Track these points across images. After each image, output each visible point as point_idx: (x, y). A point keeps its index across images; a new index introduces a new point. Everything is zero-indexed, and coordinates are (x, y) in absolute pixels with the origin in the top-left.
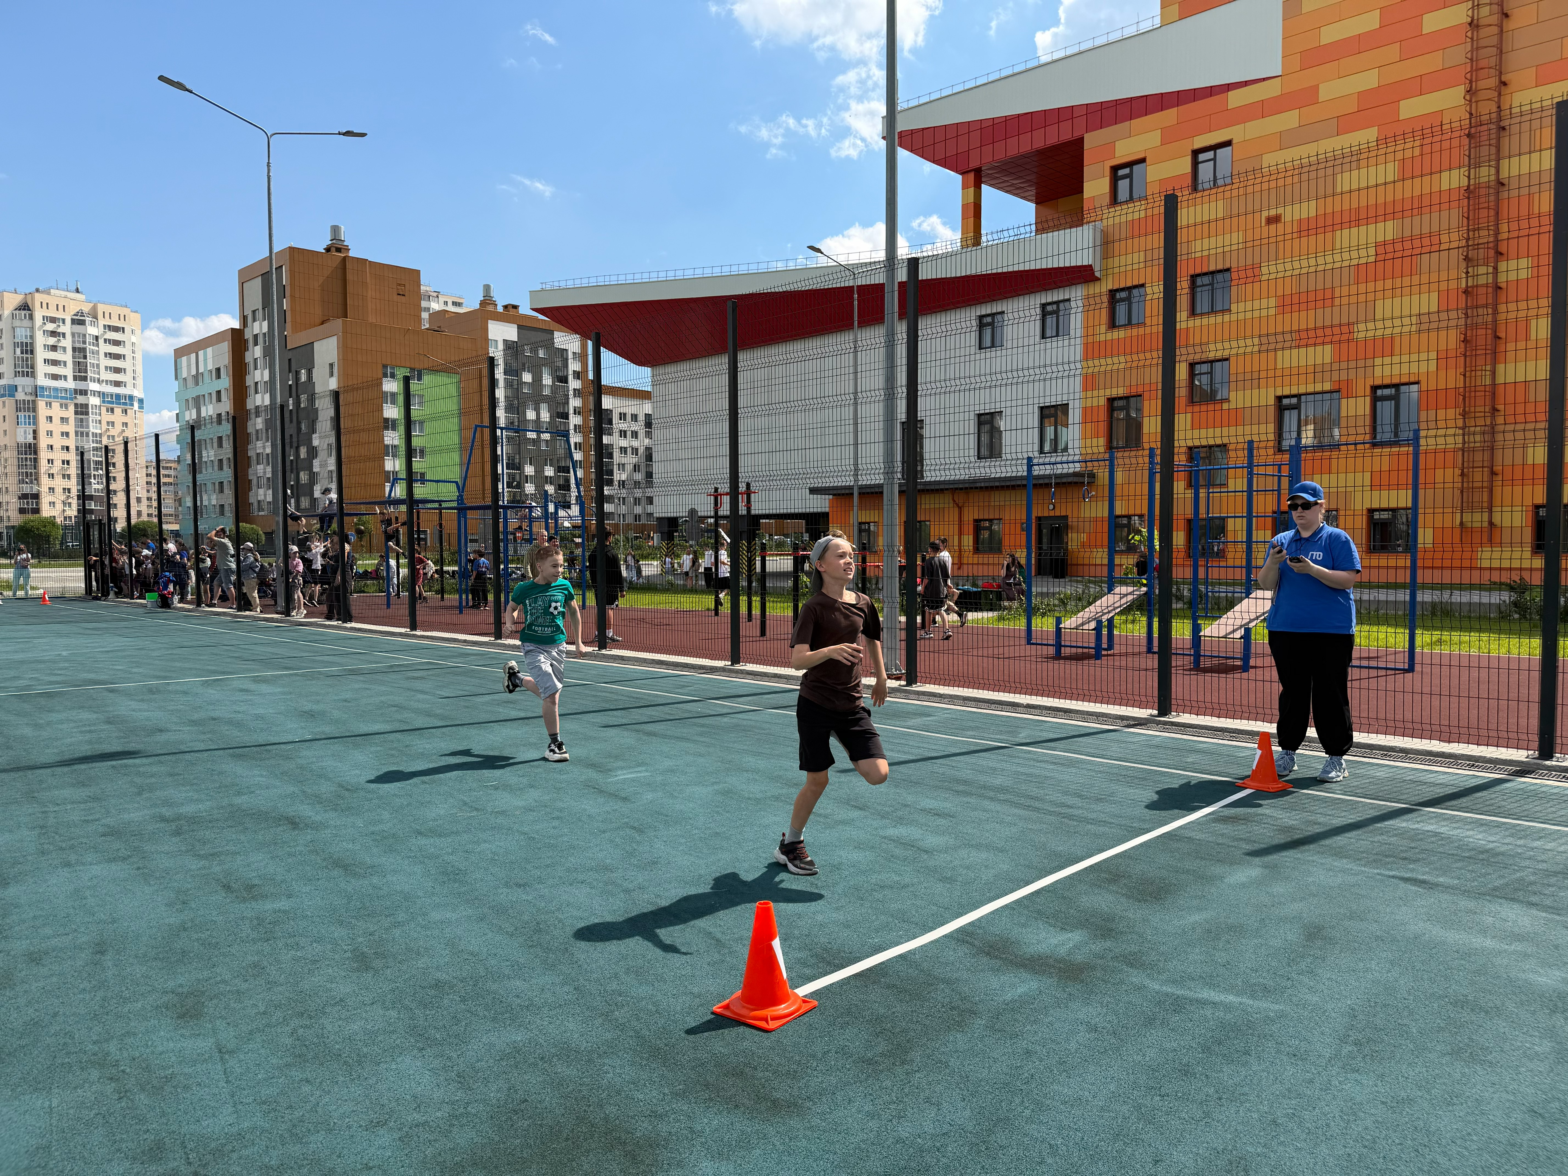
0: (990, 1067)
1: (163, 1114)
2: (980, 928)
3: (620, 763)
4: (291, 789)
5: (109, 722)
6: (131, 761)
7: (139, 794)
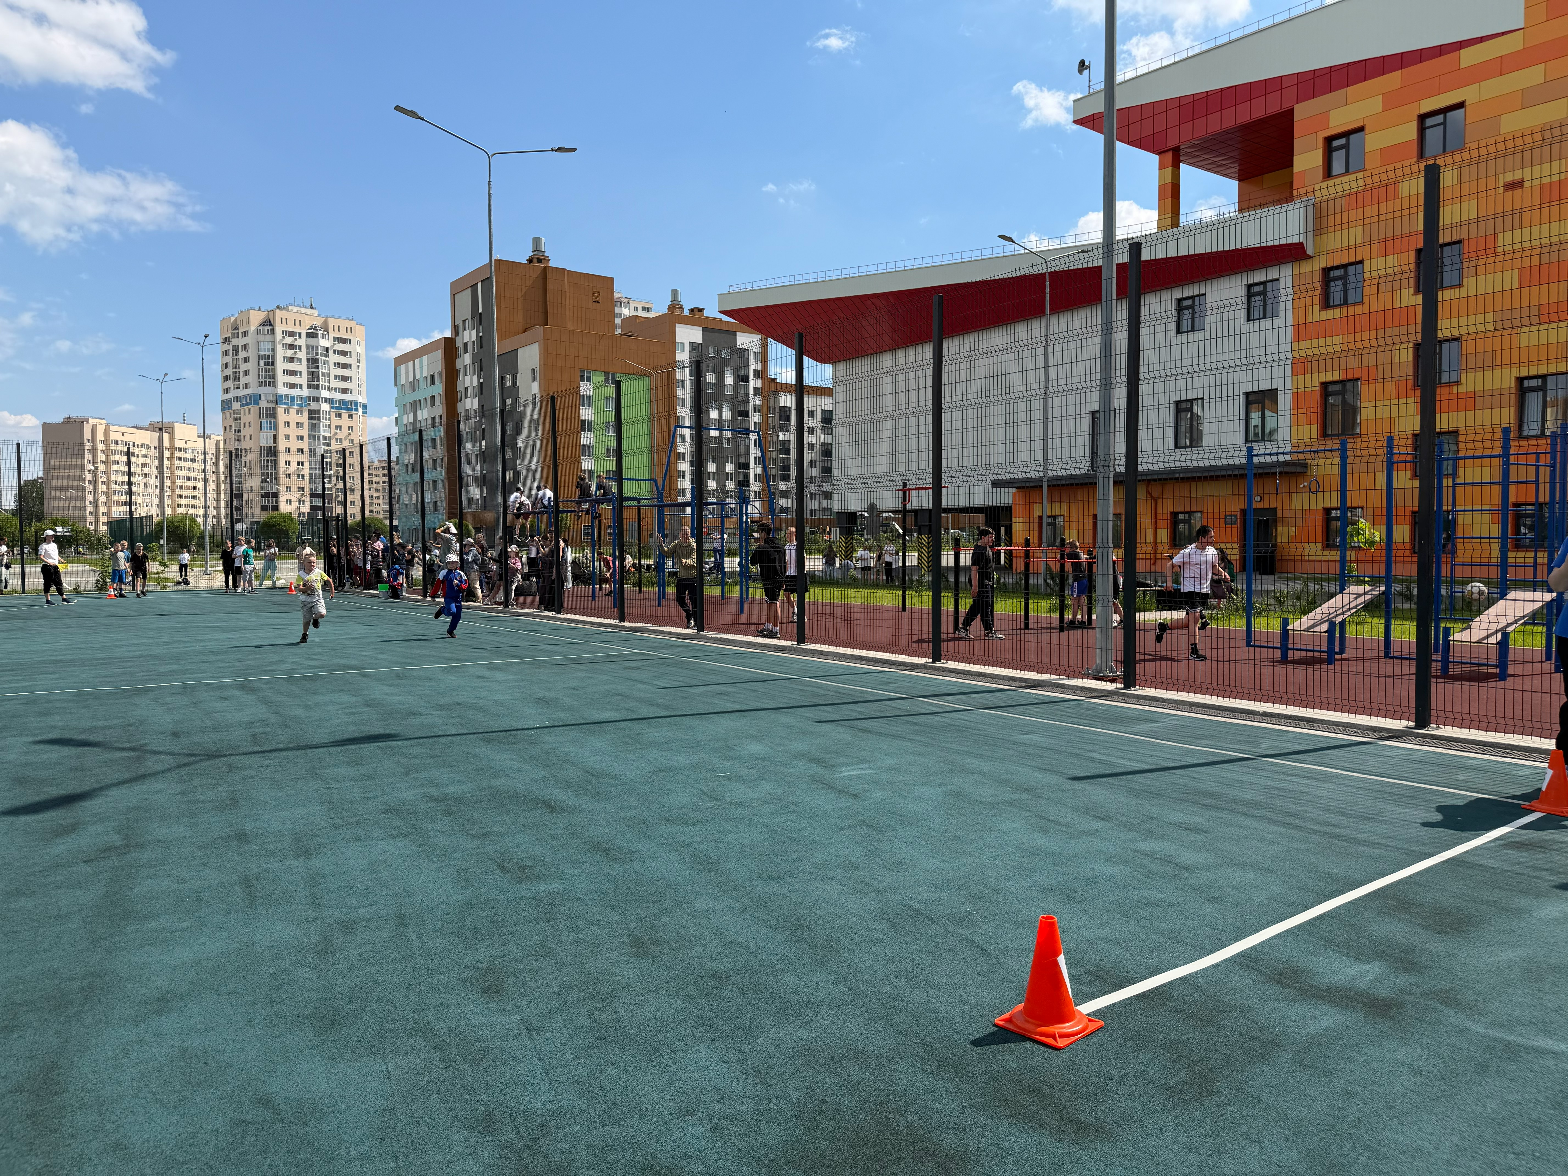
0: (1309, 1106)
1: (489, 1087)
2: (1263, 953)
3: (842, 760)
4: (541, 773)
5: (368, 706)
6: (394, 743)
7: (407, 774)
